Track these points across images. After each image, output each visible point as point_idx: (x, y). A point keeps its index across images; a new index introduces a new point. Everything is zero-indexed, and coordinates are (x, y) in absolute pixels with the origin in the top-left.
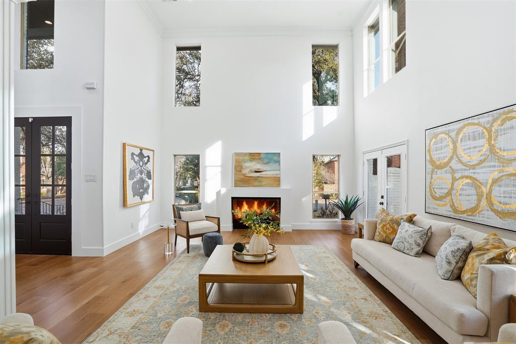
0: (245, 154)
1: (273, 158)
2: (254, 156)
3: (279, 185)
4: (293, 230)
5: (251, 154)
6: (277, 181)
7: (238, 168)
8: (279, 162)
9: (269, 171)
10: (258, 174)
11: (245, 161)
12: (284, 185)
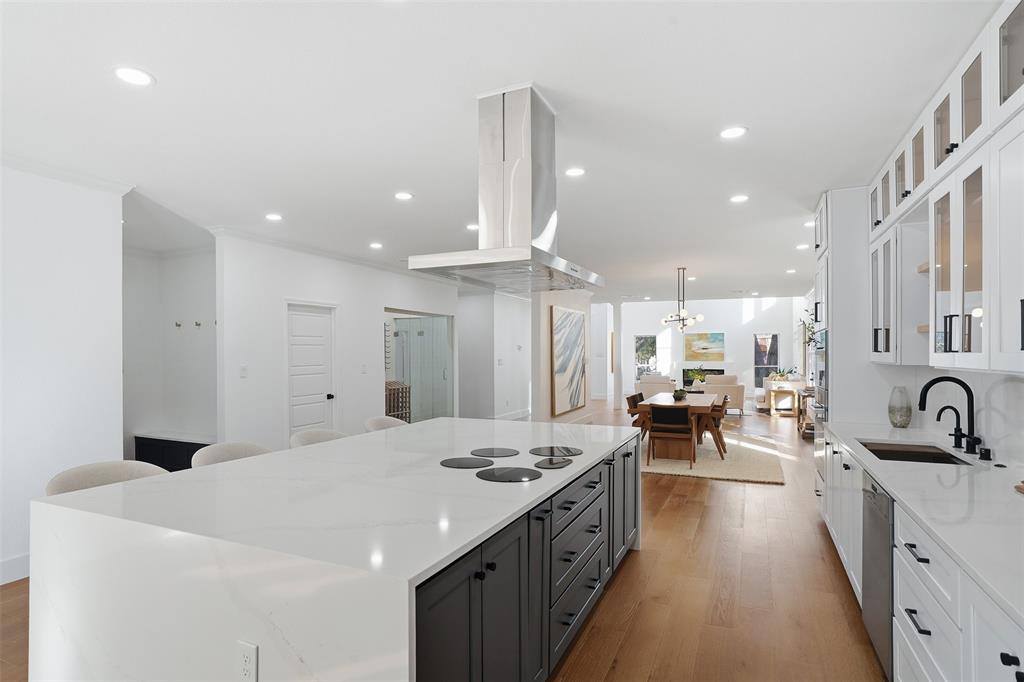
0: (694, 335)
1: (718, 338)
2: (701, 337)
3: (723, 360)
4: (743, 387)
5: (698, 335)
6: (721, 356)
7: (688, 345)
8: (723, 340)
9: (714, 348)
10: (705, 351)
11: (694, 340)
12: (728, 360)
